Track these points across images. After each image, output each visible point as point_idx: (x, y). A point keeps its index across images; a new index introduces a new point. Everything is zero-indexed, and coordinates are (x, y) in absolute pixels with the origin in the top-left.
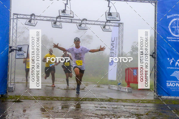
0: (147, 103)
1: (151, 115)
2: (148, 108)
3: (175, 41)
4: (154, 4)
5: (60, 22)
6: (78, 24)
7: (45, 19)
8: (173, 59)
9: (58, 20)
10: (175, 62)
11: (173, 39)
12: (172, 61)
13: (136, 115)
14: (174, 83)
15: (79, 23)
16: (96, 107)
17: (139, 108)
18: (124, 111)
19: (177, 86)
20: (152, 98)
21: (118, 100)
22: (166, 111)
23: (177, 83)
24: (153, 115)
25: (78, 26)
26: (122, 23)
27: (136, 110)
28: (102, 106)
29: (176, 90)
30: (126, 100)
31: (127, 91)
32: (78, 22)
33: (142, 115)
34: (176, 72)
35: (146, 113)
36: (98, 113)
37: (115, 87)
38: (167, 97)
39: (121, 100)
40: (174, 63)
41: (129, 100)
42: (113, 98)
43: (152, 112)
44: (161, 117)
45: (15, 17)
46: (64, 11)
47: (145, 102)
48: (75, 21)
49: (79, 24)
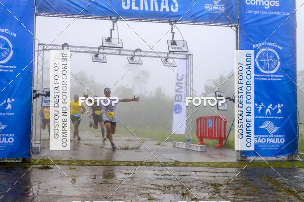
0: (227, 167)
1: (233, 184)
2: (228, 175)
3: (264, 79)
4: (234, 28)
5: (103, 53)
6: (129, 57)
7: (83, 50)
8: (262, 104)
9: (101, 51)
10: (266, 109)
11: (261, 77)
12: (261, 108)
13: (212, 185)
14: (265, 138)
15: (131, 55)
16: (156, 175)
17: (217, 175)
18: (196, 180)
19: (269, 142)
20: (234, 160)
21: (186, 164)
22: (254, 179)
23: (268, 138)
24: (237, 185)
25: (129, 59)
26: (190, 55)
27: (212, 178)
28: (164, 173)
29: (267, 147)
30: (199, 163)
31: (199, 149)
32: (128, 53)
33: (221, 185)
34: (267, 122)
35: (226, 183)
36: (159, 184)
37: (183, 145)
38: (255, 157)
39: (191, 163)
40: (263, 110)
41: (202, 163)
42: (181, 160)
43: (235, 180)
44: (247, 188)
45: (41, 48)
46: (109, 40)
47: (225, 165)
48: (125, 53)
49: (131, 57)
